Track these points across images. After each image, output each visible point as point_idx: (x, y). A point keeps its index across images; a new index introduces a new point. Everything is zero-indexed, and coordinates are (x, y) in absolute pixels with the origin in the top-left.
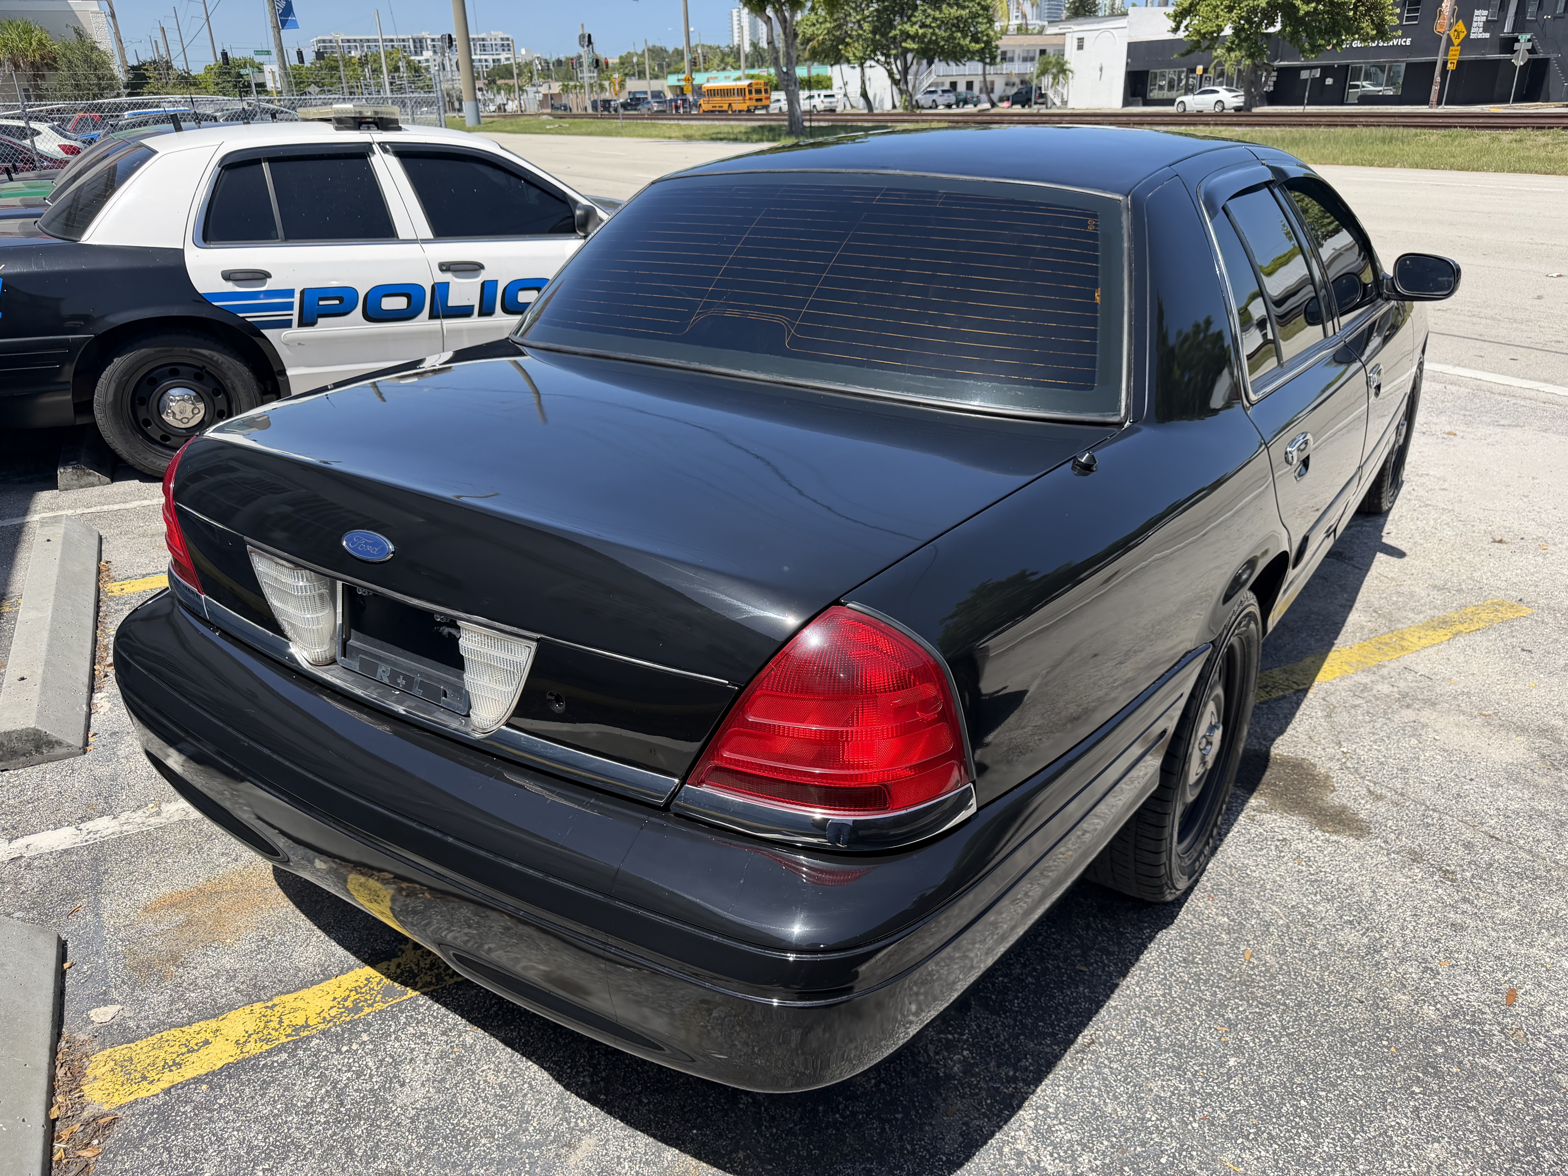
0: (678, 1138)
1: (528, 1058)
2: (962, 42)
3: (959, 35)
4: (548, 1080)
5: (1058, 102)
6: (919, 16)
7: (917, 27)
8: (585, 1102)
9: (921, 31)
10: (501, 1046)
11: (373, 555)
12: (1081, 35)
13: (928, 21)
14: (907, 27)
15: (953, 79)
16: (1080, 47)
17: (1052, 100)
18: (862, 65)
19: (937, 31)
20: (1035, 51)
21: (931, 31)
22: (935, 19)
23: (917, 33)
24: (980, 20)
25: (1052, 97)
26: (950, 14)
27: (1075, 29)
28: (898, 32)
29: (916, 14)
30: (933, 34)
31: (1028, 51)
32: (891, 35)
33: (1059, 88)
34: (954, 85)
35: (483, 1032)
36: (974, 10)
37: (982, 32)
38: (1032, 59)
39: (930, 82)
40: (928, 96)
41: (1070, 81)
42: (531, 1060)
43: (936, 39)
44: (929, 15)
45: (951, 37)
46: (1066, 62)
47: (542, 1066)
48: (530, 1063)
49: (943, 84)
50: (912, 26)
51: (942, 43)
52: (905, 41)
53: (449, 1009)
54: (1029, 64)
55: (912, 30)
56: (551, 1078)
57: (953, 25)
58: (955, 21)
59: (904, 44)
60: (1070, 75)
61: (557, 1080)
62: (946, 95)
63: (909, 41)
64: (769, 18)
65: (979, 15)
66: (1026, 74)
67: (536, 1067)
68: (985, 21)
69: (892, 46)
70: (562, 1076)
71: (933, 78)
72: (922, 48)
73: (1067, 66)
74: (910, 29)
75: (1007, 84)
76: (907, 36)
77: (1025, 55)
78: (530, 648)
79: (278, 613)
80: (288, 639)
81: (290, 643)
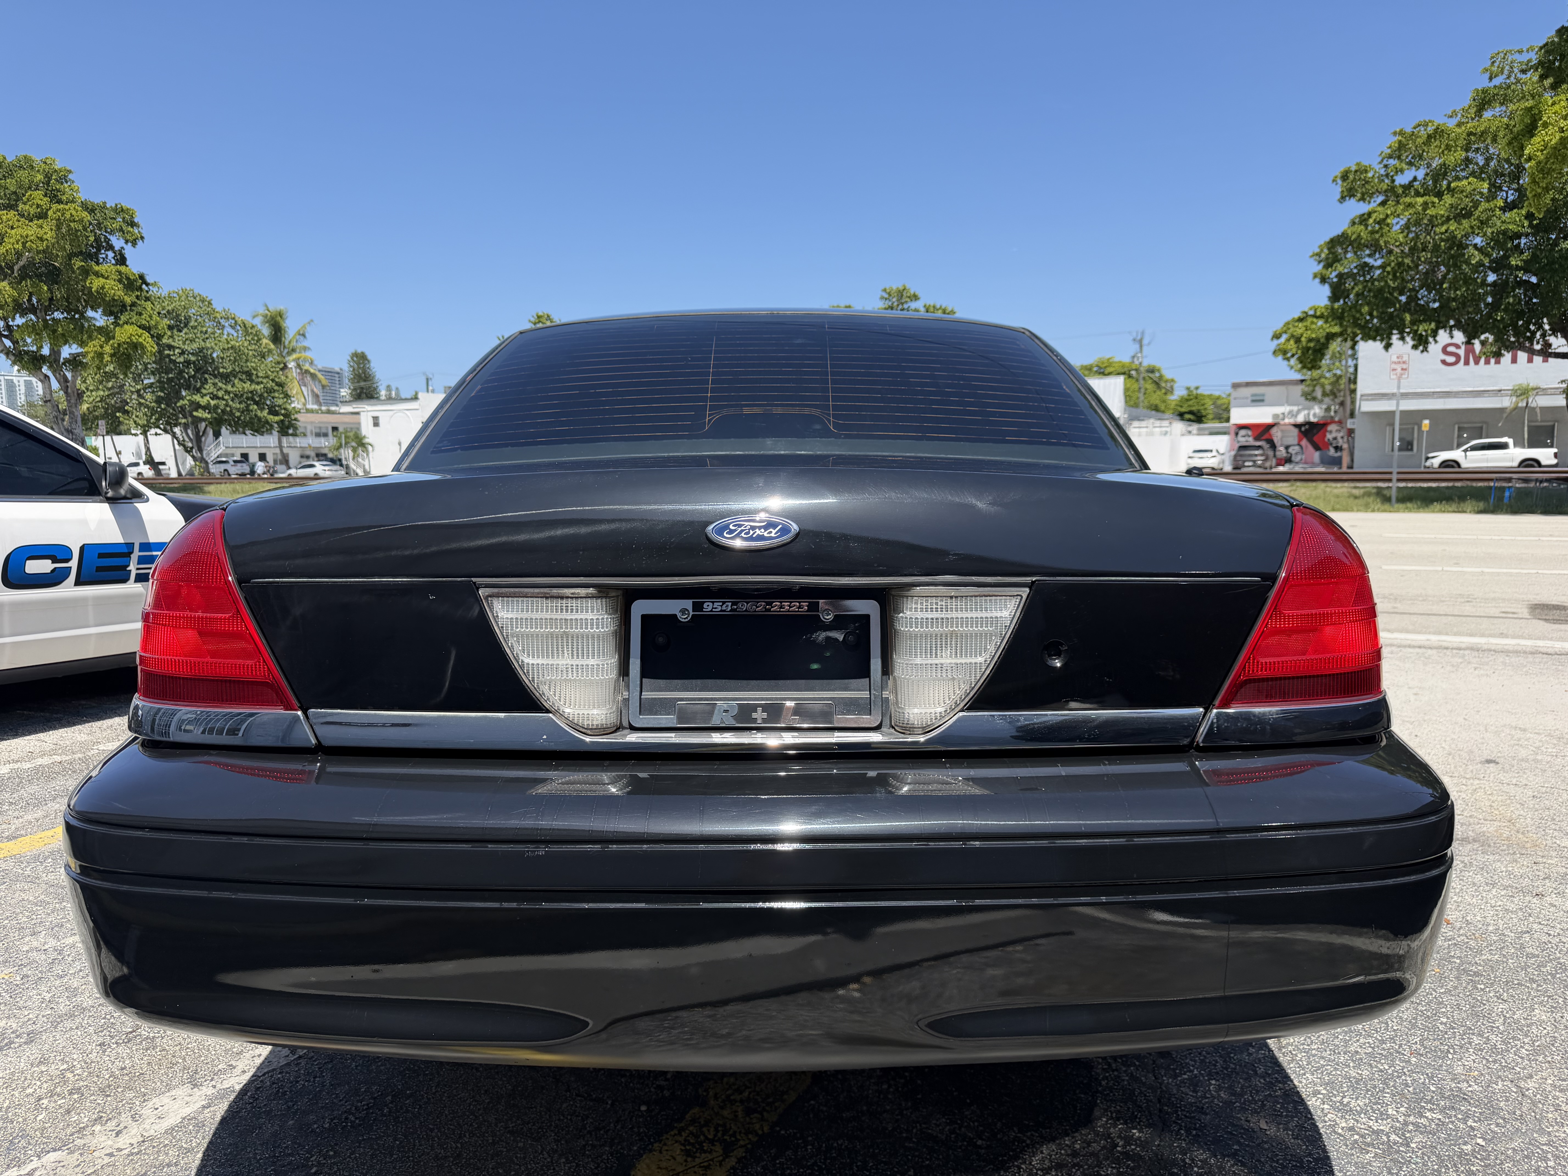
2: (259, 413)
3: (255, 407)
5: (360, 472)
6: (209, 388)
7: (208, 398)
9: (213, 403)
11: (771, 538)
12: (376, 414)
13: (220, 394)
14: (197, 398)
15: (244, 451)
16: (376, 423)
17: (354, 471)
18: (145, 433)
19: (231, 403)
20: (327, 428)
21: (224, 402)
22: (227, 392)
23: (209, 404)
24: (276, 395)
25: (355, 468)
26: (243, 388)
27: (367, 411)
28: (186, 402)
29: (207, 387)
30: (227, 405)
31: (320, 428)
32: (178, 404)
33: (360, 460)
34: (245, 456)
36: (269, 385)
37: (279, 406)
38: (325, 435)
39: (219, 453)
40: (218, 465)
41: (371, 455)
43: (231, 411)
44: (221, 389)
45: (248, 409)
46: (365, 437)
49: (233, 455)
50: (202, 397)
51: (237, 414)
52: (196, 410)
54: (322, 440)
55: (204, 401)
57: (248, 399)
58: (250, 395)
59: (195, 413)
60: (370, 448)
62: (239, 465)
63: (200, 410)
64: (46, 376)
65: (275, 391)
66: (321, 448)
68: (281, 396)
69: (181, 416)
71: (221, 449)
72: (215, 418)
73: (366, 441)
74: (201, 399)
75: (302, 457)
76: (197, 406)
77: (318, 431)
78: (1021, 596)
79: (533, 678)
80: (548, 711)
81: (551, 715)
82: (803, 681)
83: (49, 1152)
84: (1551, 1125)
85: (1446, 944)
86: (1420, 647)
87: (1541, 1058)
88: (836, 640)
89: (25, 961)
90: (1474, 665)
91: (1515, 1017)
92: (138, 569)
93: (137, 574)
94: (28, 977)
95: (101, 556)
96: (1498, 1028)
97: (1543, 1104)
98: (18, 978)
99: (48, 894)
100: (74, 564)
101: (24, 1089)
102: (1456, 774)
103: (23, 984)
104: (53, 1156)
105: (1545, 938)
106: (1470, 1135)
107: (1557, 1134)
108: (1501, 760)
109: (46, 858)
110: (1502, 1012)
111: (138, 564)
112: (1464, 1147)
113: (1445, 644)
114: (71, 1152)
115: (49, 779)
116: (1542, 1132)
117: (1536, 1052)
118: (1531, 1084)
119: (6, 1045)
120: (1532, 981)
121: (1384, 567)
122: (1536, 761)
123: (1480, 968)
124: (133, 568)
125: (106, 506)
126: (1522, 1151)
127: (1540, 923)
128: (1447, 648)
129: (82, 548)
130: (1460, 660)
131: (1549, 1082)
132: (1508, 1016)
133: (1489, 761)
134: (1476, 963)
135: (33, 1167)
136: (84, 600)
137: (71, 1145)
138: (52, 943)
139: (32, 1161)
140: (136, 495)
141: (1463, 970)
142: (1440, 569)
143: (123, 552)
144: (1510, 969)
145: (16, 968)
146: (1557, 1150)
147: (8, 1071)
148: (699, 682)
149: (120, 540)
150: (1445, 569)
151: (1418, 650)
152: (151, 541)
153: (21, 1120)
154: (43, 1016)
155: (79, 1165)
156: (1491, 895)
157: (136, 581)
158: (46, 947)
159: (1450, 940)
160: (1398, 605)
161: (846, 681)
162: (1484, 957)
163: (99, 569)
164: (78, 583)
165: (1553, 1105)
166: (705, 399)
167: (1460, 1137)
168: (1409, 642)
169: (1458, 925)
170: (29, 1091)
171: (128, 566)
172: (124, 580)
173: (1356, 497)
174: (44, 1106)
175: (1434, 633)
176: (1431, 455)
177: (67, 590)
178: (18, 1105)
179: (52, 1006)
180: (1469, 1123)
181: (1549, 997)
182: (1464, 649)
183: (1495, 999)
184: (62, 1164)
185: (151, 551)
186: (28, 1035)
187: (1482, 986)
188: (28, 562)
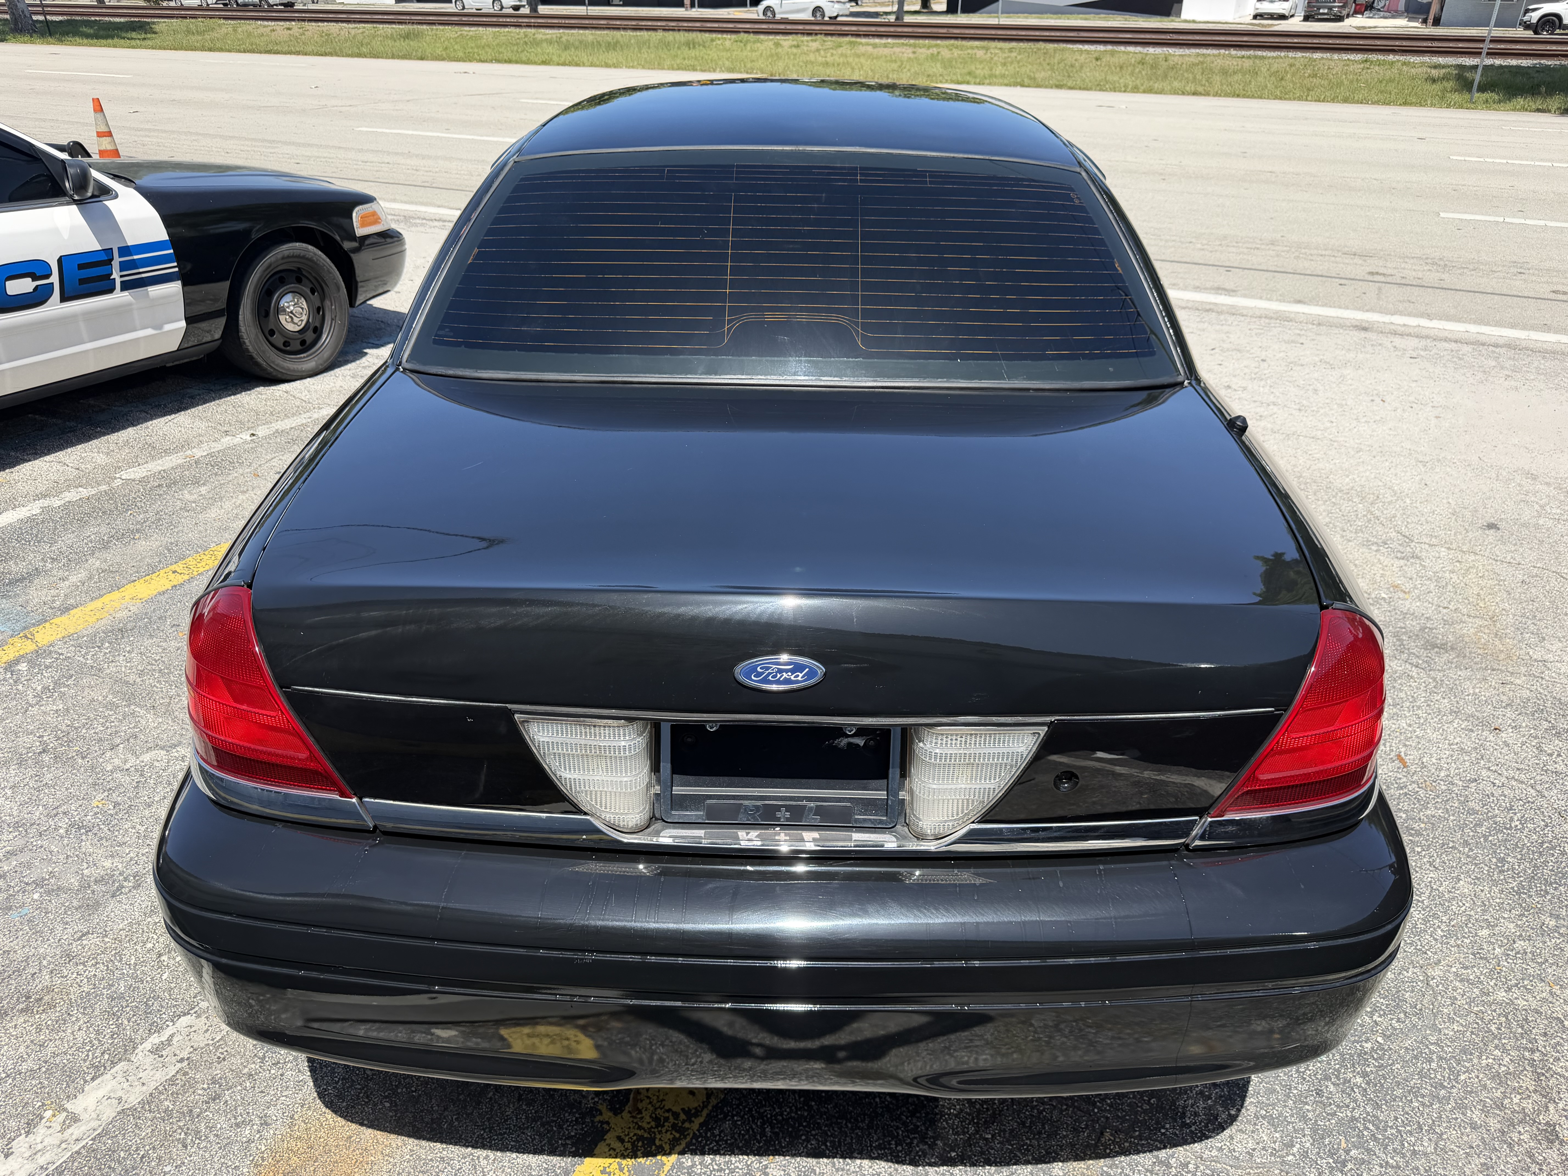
0: (1048, 1153)
1: (851, 1158)
4: (890, 1167)
8: (945, 1168)
10: (812, 1161)
11: (797, 682)
35: (782, 1158)
42: (856, 1158)
47: (871, 1158)
48: (858, 1162)
53: (724, 1154)
56: (890, 1164)
61: (898, 1162)
67: (866, 1163)
70: (898, 1156)
78: (1039, 734)
79: (571, 787)
80: (585, 814)
81: (588, 817)
82: (824, 781)
83: (180, 1016)
84: (1444, 1022)
85: (1397, 793)
86: (1456, 341)
87: (1452, 942)
88: (858, 745)
89: (112, 784)
90: (1507, 373)
91: (1441, 889)
92: (121, 276)
93: (121, 282)
94: (119, 804)
95: (81, 267)
96: (1422, 902)
97: (1443, 997)
98: (111, 807)
99: (115, 693)
100: (55, 279)
101: (145, 943)
102: (1454, 546)
103: (116, 814)
104: (184, 1021)
105: (1489, 789)
106: (1372, 1031)
107: (1446, 1032)
108: (1502, 525)
109: (102, 642)
110: (1430, 882)
111: (121, 271)
112: (1366, 1045)
113: (1482, 338)
114: (198, 1016)
115: (83, 522)
116: (1434, 1028)
117: (1449, 935)
118: (1437, 972)
119: (118, 889)
120: (1466, 843)
121: (1442, 215)
122: (1537, 527)
123: (1423, 825)
124: (116, 275)
125: (74, 208)
126: (1413, 1050)
127: (1489, 768)
128: (1483, 344)
129: (60, 261)
130: (1494, 363)
131: (1454, 969)
132: (1435, 887)
133: (1491, 526)
134: (1420, 819)
135: (171, 1033)
136: (72, 318)
137: (197, 1008)
138: (132, 761)
139: (168, 1026)
140: (105, 191)
141: (1407, 827)
142: (1501, 219)
143: (103, 259)
144: (1450, 828)
145: (106, 794)
146: (1443, 1050)
147: (126, 922)
148: (726, 778)
149: (98, 247)
150: (1507, 220)
151: (1454, 346)
152: (129, 244)
153: (148, 979)
154: (143, 855)
155: (208, 1030)
156: (1452, 729)
157: (123, 289)
158: (127, 766)
159: (1401, 788)
160: (1445, 276)
161: (866, 781)
162: (1429, 812)
163: (82, 281)
164: (64, 298)
165: (1450, 998)
166: (722, 297)
167: (1364, 1033)
168: (1446, 334)
169: (1413, 768)
170: (149, 945)
171: (112, 274)
172: (111, 290)
173: (1434, 81)
174: (165, 963)
175: (1475, 322)
176: (1531, 7)
177: (54, 308)
178: (143, 962)
179: (148, 842)
180: (1375, 1018)
181: (1476, 864)
182: (1501, 347)
183: (1428, 866)
184: (193, 1029)
185: (132, 255)
186: (134, 877)
187: (1419, 849)
188: (7, 283)
